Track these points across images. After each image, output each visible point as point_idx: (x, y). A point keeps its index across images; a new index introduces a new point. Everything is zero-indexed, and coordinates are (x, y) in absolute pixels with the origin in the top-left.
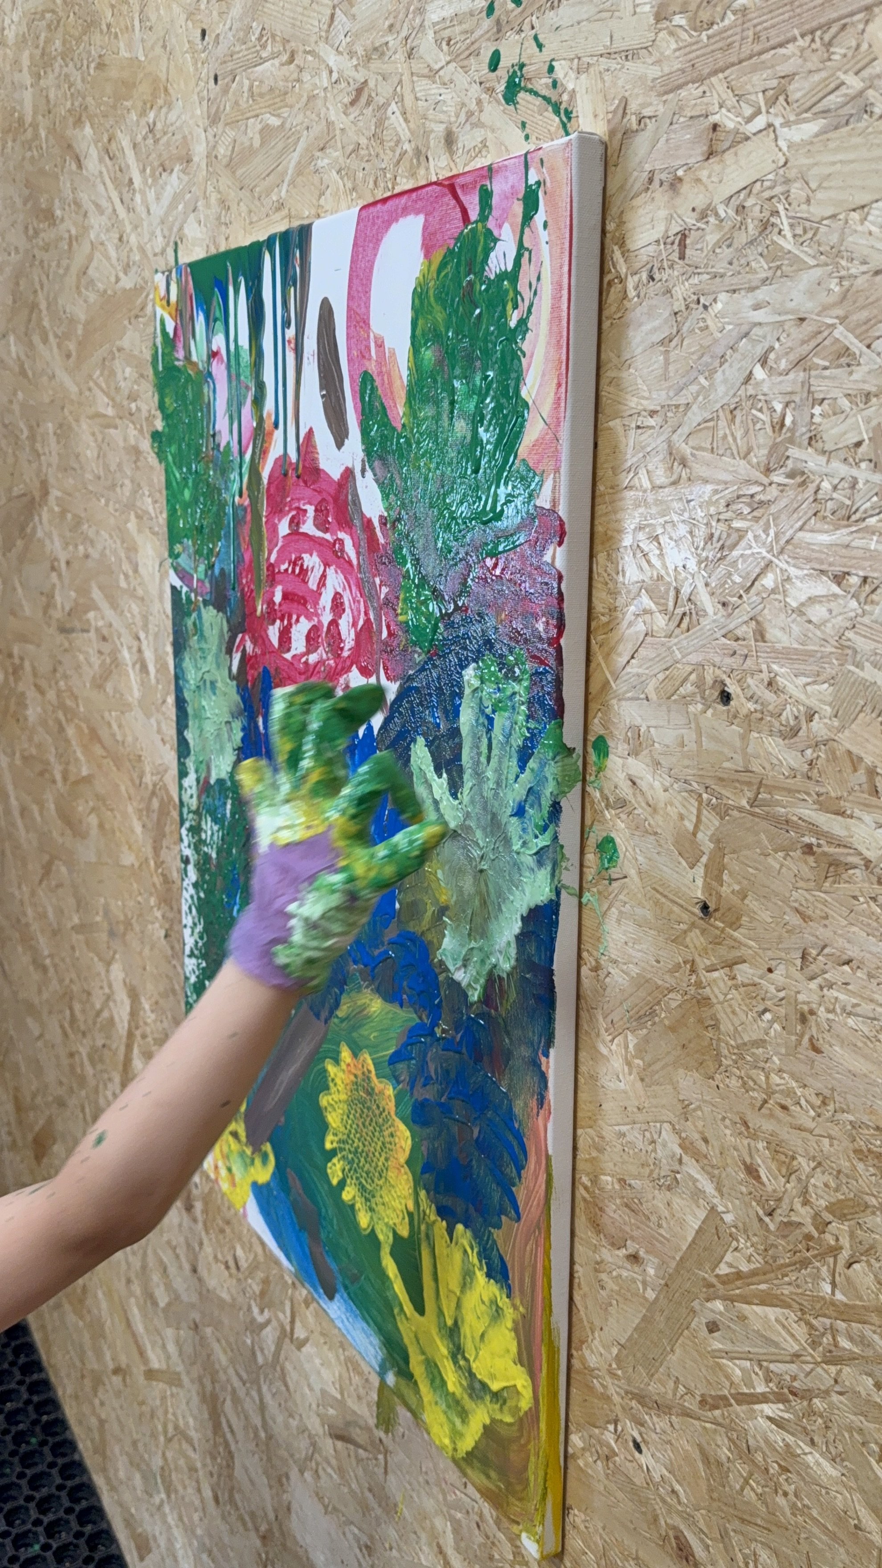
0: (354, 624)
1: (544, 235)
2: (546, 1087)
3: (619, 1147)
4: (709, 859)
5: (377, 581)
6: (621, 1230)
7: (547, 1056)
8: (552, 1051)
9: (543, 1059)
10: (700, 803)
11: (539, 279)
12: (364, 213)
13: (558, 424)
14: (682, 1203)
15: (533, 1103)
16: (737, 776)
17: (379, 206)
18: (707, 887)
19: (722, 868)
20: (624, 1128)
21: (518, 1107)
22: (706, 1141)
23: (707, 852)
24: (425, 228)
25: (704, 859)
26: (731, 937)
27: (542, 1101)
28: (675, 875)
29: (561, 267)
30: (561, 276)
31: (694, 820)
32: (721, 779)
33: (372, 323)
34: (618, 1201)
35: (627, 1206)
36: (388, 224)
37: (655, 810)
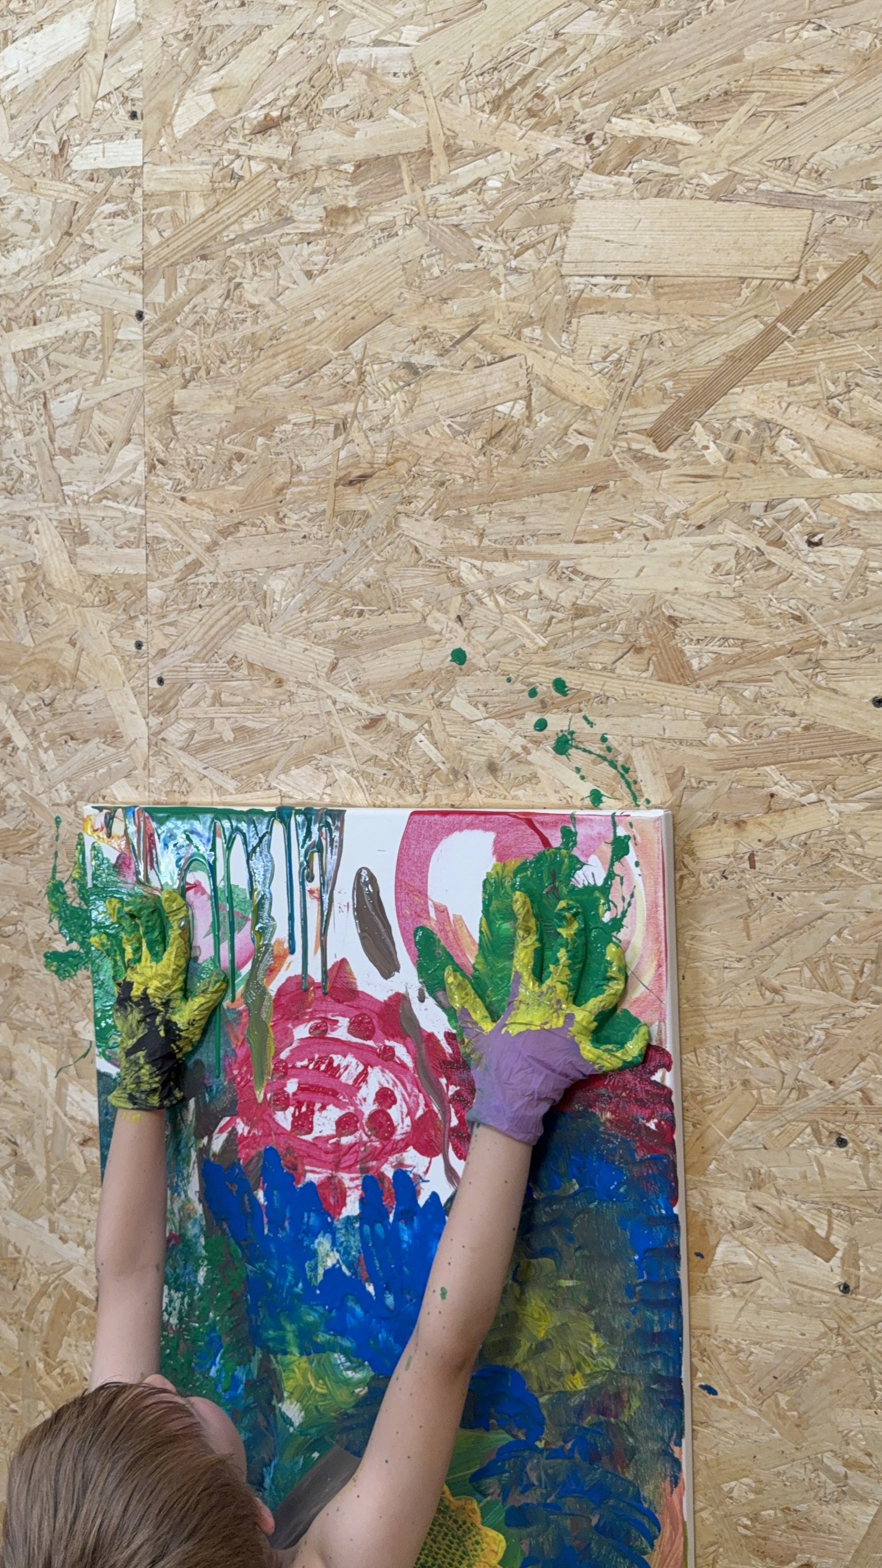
0: (410, 1113)
1: (636, 871)
2: (680, 1469)
3: (780, 1484)
4: (844, 1254)
5: (443, 1081)
6: (789, 1548)
7: (679, 1444)
8: (684, 1441)
9: (676, 1449)
10: (829, 1216)
11: (632, 896)
12: (417, 818)
13: (661, 990)
14: (849, 1507)
15: (667, 1484)
16: (862, 1194)
17: (436, 817)
18: (844, 1273)
19: (857, 1258)
20: (782, 1468)
21: (647, 1491)
22: (869, 1455)
23: (841, 1249)
24: (496, 842)
25: (839, 1254)
26: (874, 1304)
27: (676, 1481)
28: (813, 1270)
29: (656, 892)
30: (657, 898)
31: (826, 1228)
32: (848, 1198)
33: (429, 894)
34: (783, 1527)
35: (793, 1527)
36: (450, 831)
37: (785, 1226)
